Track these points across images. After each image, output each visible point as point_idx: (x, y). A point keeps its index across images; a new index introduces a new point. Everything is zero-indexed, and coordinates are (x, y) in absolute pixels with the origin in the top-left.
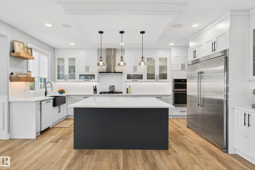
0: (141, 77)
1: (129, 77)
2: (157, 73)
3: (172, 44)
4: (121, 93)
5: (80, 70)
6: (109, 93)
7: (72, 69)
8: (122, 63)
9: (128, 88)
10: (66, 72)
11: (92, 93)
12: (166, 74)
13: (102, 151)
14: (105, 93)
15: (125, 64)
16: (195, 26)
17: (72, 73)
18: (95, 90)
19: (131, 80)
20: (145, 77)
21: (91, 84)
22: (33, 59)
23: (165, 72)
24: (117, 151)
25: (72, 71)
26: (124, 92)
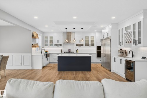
0: (82, 45)
1: (77, 45)
2: (90, 43)
3: (96, 31)
4: (74, 52)
5: (55, 42)
6: (68, 52)
7: (51, 41)
8: (74, 40)
9: (77, 50)
10: (49, 43)
11: (60, 52)
12: (94, 44)
13: (68, 72)
14: (66, 52)
15: (75, 41)
16: (102, 26)
17: (51, 43)
18: (62, 51)
19: (78, 46)
20: (84, 45)
21: (60, 48)
22: (39, 38)
23: (93, 43)
24: (73, 72)
25: (51, 42)
26: (75, 52)
